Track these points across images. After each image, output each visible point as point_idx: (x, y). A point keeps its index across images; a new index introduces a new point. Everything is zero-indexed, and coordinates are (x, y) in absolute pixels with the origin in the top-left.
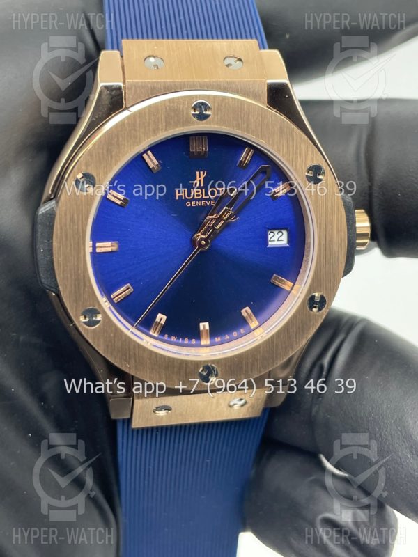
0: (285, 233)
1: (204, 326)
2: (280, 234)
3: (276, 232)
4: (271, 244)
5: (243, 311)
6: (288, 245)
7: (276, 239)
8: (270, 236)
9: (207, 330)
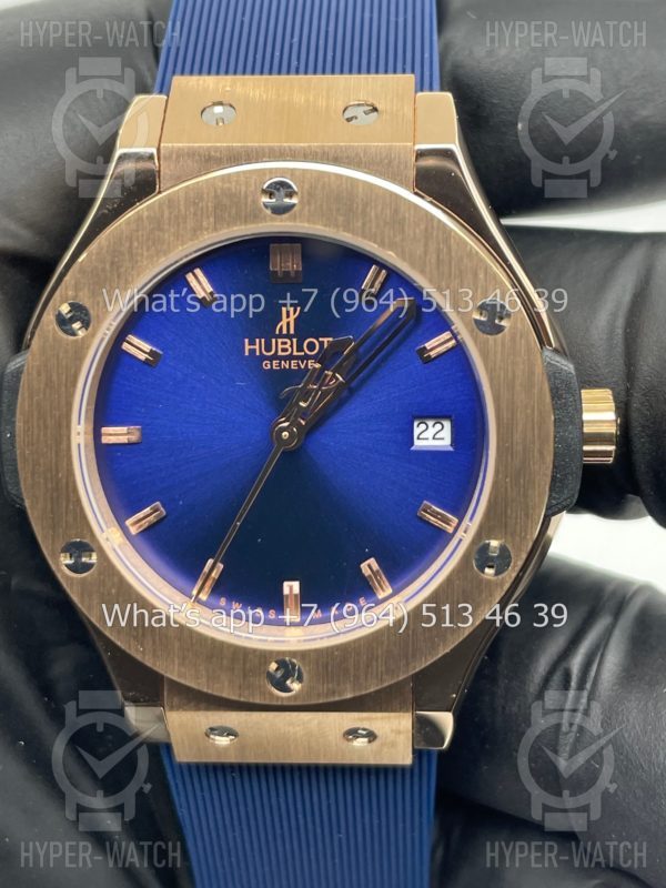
0: (447, 424)
1: (291, 588)
2: (438, 427)
3: (430, 423)
4: (418, 444)
5: (364, 566)
6: (451, 449)
7: (431, 436)
8: (417, 431)
9: (296, 595)
